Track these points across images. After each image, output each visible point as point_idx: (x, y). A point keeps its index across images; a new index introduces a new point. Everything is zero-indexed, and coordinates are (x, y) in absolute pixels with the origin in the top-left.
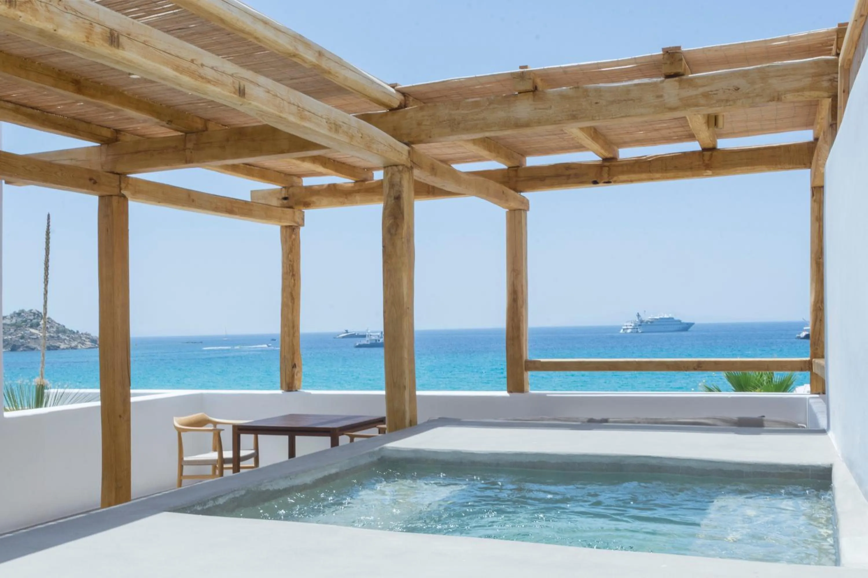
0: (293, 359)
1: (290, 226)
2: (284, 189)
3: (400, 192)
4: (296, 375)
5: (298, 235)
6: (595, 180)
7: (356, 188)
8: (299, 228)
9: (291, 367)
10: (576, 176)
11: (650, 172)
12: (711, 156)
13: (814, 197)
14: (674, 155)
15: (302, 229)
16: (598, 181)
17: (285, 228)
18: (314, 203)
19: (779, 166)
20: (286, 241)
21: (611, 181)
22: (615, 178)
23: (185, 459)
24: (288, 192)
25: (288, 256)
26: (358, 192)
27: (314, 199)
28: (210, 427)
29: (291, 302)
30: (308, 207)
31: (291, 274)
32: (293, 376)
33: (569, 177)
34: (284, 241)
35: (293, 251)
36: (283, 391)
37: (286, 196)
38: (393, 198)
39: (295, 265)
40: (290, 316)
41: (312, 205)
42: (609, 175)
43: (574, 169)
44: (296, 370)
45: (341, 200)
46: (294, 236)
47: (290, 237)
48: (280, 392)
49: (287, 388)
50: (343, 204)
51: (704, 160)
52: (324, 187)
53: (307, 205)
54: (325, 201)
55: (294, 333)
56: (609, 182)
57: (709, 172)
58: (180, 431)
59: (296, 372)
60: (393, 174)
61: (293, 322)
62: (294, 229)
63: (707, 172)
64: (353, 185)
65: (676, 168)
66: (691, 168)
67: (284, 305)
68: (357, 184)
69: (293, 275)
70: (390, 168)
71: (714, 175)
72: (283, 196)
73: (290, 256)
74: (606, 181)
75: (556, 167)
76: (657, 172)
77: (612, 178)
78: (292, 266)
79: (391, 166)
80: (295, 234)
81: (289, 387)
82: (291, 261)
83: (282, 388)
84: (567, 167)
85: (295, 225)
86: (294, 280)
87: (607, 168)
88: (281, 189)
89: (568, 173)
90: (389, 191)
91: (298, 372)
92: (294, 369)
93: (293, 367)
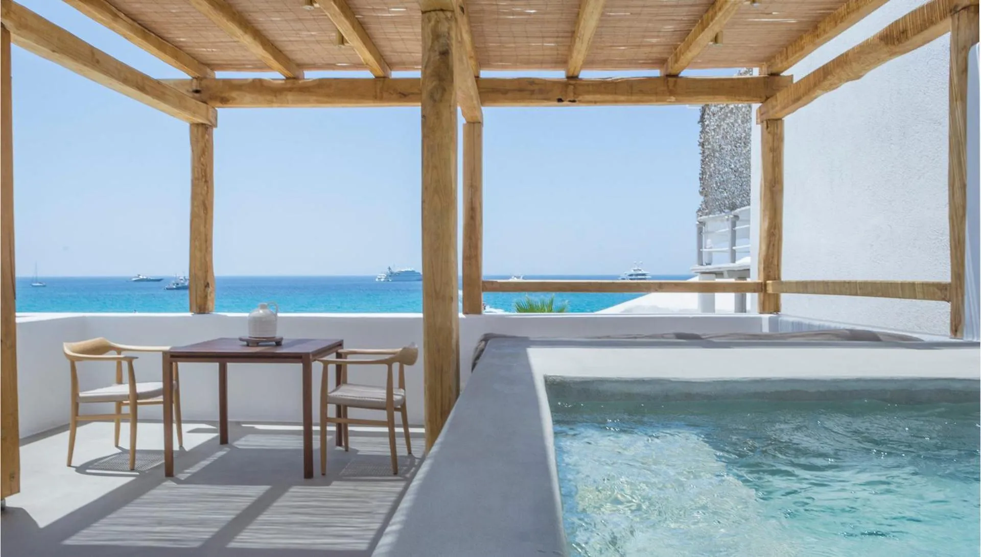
0: (206, 277)
1: (203, 124)
2: (195, 81)
3: (448, 45)
4: (210, 296)
5: (211, 135)
6: (560, 97)
7: (288, 86)
8: (212, 129)
9: (203, 287)
10: (541, 91)
11: (616, 93)
12: (675, 82)
13: (769, 129)
14: (639, 79)
15: (215, 130)
16: (563, 99)
17: (195, 126)
18: (234, 99)
19: (738, 98)
20: (197, 141)
21: (576, 99)
22: (580, 98)
23: (81, 395)
24: (200, 84)
25: (200, 160)
26: (290, 91)
27: (234, 94)
28: (112, 355)
29: (204, 213)
30: (226, 103)
31: (204, 180)
32: (206, 297)
33: (532, 92)
34: (194, 141)
35: (206, 153)
36: (193, 313)
37: (198, 89)
38: (437, 53)
39: (208, 169)
40: (202, 229)
41: (231, 101)
42: (575, 94)
43: (538, 84)
44: (210, 290)
45: (269, 98)
46: (207, 136)
47: (203, 137)
48: (189, 314)
49: (198, 310)
50: (270, 103)
51: (668, 86)
52: (249, 81)
53: (224, 101)
54: (248, 97)
55: (207, 248)
56: (574, 101)
57: (673, 99)
58: (73, 361)
59: (209, 292)
60: (437, 22)
61: (206, 235)
62: (207, 128)
63: (670, 99)
64: (283, 82)
65: (642, 92)
66: (656, 94)
67: (194, 216)
68: (288, 81)
69: (206, 181)
70: (433, 13)
71: (678, 101)
72: (194, 88)
73: (202, 159)
74: (572, 99)
75: (519, 80)
76: (623, 94)
77: (577, 98)
78: (205, 171)
79: (435, 10)
80: (209, 135)
81: (200, 309)
82: (203, 165)
83: (191, 310)
84: (532, 82)
85: (209, 124)
86: (207, 187)
87: (572, 87)
88: (192, 80)
89: (532, 88)
90: (433, 43)
91: (211, 292)
92: (207, 289)
93: (206, 287)
